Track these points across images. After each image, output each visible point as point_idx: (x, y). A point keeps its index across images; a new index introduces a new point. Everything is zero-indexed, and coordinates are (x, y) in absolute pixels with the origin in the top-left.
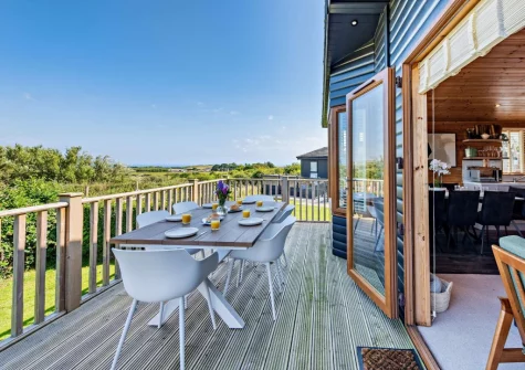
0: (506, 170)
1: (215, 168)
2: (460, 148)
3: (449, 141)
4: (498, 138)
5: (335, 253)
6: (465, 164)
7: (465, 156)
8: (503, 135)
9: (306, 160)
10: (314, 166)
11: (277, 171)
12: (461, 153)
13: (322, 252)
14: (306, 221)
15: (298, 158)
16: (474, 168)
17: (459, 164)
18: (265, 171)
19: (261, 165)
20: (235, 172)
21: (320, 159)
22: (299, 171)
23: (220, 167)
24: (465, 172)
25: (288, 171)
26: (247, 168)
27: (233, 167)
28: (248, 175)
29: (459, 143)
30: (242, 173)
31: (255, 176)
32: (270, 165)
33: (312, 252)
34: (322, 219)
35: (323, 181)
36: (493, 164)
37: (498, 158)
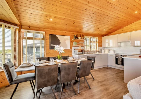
0: (86, 50)
2: (71, 42)
3: (67, 39)
4: (83, 39)
6: (73, 48)
7: (73, 45)
8: (85, 38)
12: (72, 44)
16: (76, 49)
17: (71, 48)
24: (73, 51)
29: (71, 40)
36: (82, 48)
37: (83, 46)
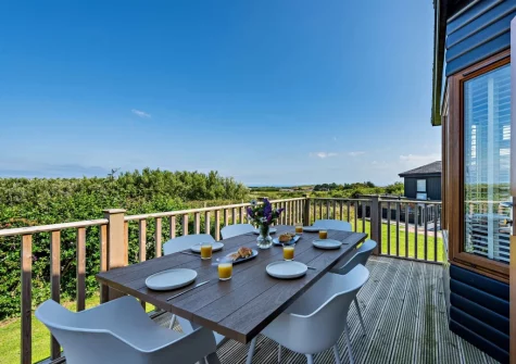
1: (317, 188)
5: (453, 327)
9: (410, 178)
10: (421, 185)
11: (377, 191)
13: (429, 320)
14: (406, 259)
15: (401, 175)
18: (364, 191)
19: (361, 185)
20: (335, 192)
21: (430, 176)
22: (403, 191)
23: (321, 187)
25: (389, 190)
26: (347, 187)
27: (333, 187)
28: (347, 195)
30: (340, 192)
31: (354, 196)
32: (370, 185)
33: (411, 315)
34: (431, 258)
35: (432, 203)
